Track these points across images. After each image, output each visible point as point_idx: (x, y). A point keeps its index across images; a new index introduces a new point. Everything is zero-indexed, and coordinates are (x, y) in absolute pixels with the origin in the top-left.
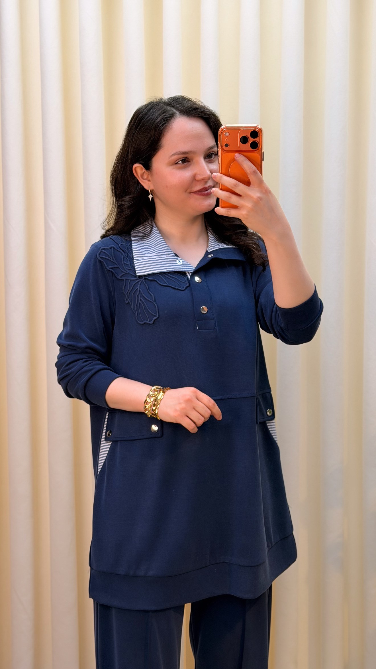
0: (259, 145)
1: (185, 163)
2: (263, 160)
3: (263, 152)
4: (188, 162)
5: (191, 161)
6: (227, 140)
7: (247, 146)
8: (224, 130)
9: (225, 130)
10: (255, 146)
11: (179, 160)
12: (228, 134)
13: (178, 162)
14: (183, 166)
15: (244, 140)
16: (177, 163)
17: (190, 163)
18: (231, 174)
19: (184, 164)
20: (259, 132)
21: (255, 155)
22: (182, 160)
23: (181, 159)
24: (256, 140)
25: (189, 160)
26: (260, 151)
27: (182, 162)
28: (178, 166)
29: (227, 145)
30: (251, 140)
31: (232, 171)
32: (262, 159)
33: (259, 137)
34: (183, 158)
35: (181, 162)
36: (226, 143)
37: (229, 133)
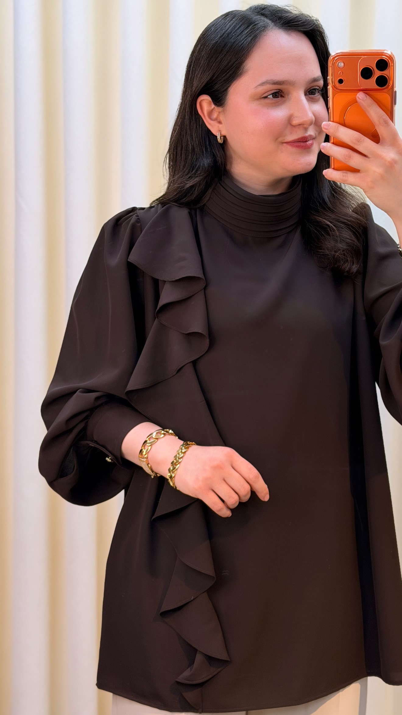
0: (389, 82)
1: (278, 98)
2: (395, 104)
3: (396, 92)
4: (282, 96)
5: (286, 96)
6: (342, 73)
7: (372, 83)
8: (336, 58)
9: (338, 58)
10: (383, 82)
11: (270, 93)
12: (342, 64)
13: (268, 96)
14: (273, 101)
15: (366, 73)
16: (266, 97)
17: (284, 98)
18: (346, 122)
19: (275, 99)
20: (389, 62)
21: (384, 96)
22: (273, 94)
23: (273, 92)
24: (384, 73)
25: (283, 95)
26: (391, 90)
27: (273, 96)
28: (266, 101)
29: (341, 81)
30: (377, 73)
31: (348, 118)
32: (393, 101)
33: (389, 70)
34: (276, 91)
35: (271, 96)
36: (339, 78)
37: (344, 64)
